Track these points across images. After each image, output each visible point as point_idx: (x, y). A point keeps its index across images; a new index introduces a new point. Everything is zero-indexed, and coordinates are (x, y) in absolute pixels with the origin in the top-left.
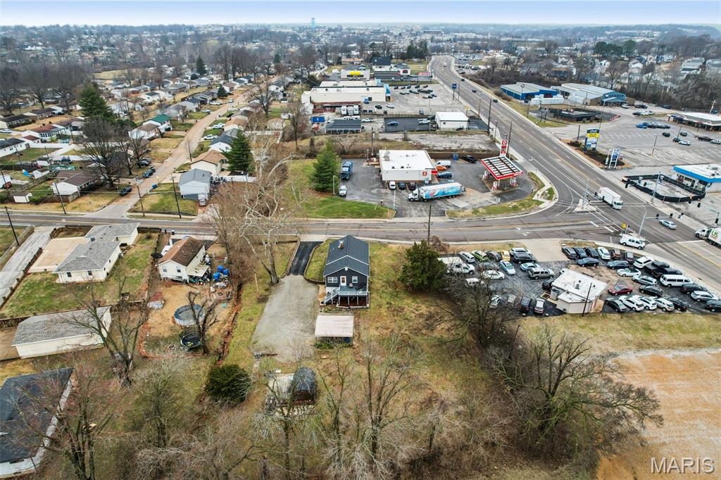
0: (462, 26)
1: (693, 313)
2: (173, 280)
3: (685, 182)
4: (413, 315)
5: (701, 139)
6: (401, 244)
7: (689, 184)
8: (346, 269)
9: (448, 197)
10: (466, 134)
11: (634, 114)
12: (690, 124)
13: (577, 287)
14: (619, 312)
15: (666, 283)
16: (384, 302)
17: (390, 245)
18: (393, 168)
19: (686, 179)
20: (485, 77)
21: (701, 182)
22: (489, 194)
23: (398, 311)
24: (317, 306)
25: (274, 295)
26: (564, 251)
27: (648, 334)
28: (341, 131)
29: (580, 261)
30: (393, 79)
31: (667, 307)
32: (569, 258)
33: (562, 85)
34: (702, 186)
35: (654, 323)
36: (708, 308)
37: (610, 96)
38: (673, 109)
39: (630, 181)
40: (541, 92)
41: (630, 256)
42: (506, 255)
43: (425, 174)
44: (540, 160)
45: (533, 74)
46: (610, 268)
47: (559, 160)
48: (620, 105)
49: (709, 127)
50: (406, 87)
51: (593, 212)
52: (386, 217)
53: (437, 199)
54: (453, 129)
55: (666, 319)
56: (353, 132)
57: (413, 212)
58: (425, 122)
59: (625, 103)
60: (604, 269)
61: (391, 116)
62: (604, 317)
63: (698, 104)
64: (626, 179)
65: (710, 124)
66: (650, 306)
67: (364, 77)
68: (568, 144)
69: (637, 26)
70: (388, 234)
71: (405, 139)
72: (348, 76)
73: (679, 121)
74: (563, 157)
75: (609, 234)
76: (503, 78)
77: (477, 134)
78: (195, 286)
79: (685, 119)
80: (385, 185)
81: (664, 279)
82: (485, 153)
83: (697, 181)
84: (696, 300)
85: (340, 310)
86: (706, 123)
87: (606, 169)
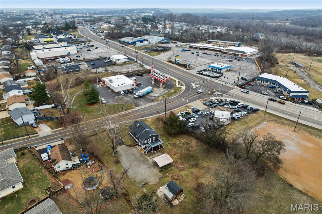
0: (70, 10)
1: (252, 114)
2: (64, 170)
3: (214, 70)
4: (181, 144)
5: (203, 53)
6: (151, 118)
7: (215, 70)
8: (151, 135)
9: (148, 93)
10: (128, 64)
11: (176, 46)
12: (195, 48)
13: (223, 116)
14: (236, 120)
15: (239, 106)
16: (167, 144)
17: (148, 120)
18: (119, 85)
19: (214, 69)
20: (110, 36)
21: (219, 69)
22: (161, 88)
23: (174, 145)
24: (143, 155)
25: (121, 158)
26: (204, 104)
27: (247, 124)
28: (71, 71)
29: (212, 106)
30: (70, 41)
31: (246, 114)
32: (208, 106)
33: (143, 37)
34: (220, 71)
35: (246, 120)
36: (253, 111)
37: (164, 40)
38: (185, 43)
39: (200, 73)
40: (138, 41)
41: (224, 100)
42: (191, 111)
43: (133, 85)
44: (165, 70)
45: (128, 33)
46: (221, 106)
47: (171, 69)
48: (168, 43)
49: (202, 49)
50: (79, 44)
51: (199, 87)
52: (133, 108)
53: (145, 95)
54: (122, 62)
55: (248, 118)
56: (77, 71)
57: (141, 103)
58: (107, 61)
59: (170, 42)
60: (219, 107)
61: (88, 60)
62: (234, 123)
63: (192, 40)
64: (198, 73)
65: (202, 48)
66: (242, 115)
67: (54, 41)
68: (168, 62)
69: (143, 9)
70: (142, 115)
71: (106, 70)
72: (45, 42)
73: (191, 47)
74: (171, 68)
75: (210, 94)
76: (117, 36)
77: (133, 63)
78: (78, 169)
79: (194, 46)
80: (118, 94)
81: (238, 105)
82: (144, 71)
83: (218, 69)
84: (249, 110)
85: (154, 153)
86: (201, 48)
87: (188, 70)
